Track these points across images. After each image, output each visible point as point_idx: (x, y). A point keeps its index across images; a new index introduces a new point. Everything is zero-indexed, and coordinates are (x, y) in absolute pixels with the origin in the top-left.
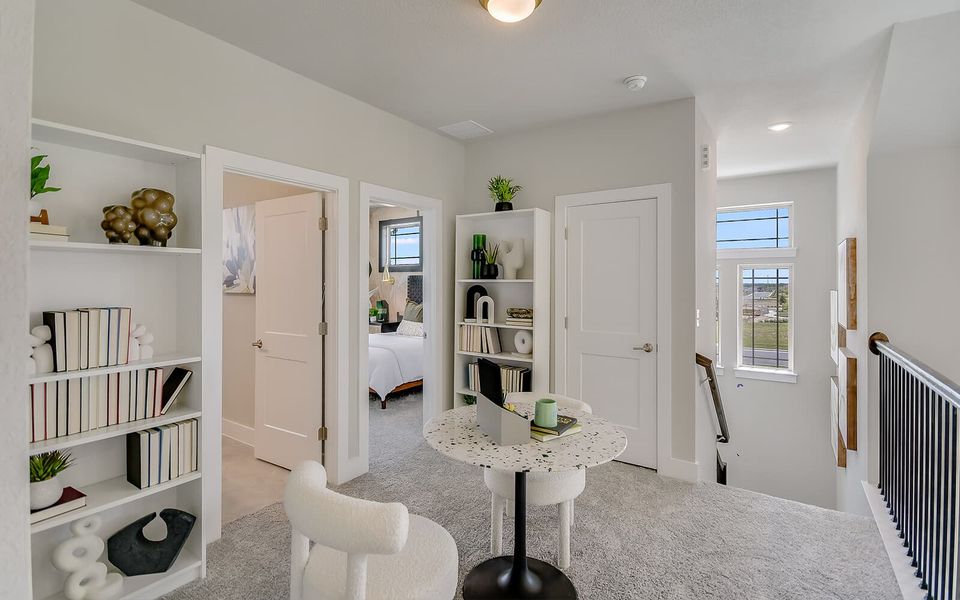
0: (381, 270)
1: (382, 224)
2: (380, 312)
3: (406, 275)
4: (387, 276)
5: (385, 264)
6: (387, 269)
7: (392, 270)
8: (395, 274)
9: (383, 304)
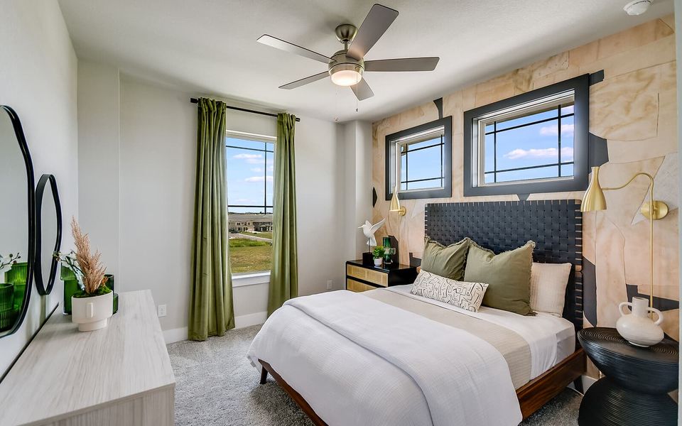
0: (389, 197)
1: (390, 139)
2: (387, 251)
3: (422, 204)
4: (396, 205)
5: (395, 190)
6: (395, 197)
7: (402, 197)
8: (407, 203)
9: (392, 241)
